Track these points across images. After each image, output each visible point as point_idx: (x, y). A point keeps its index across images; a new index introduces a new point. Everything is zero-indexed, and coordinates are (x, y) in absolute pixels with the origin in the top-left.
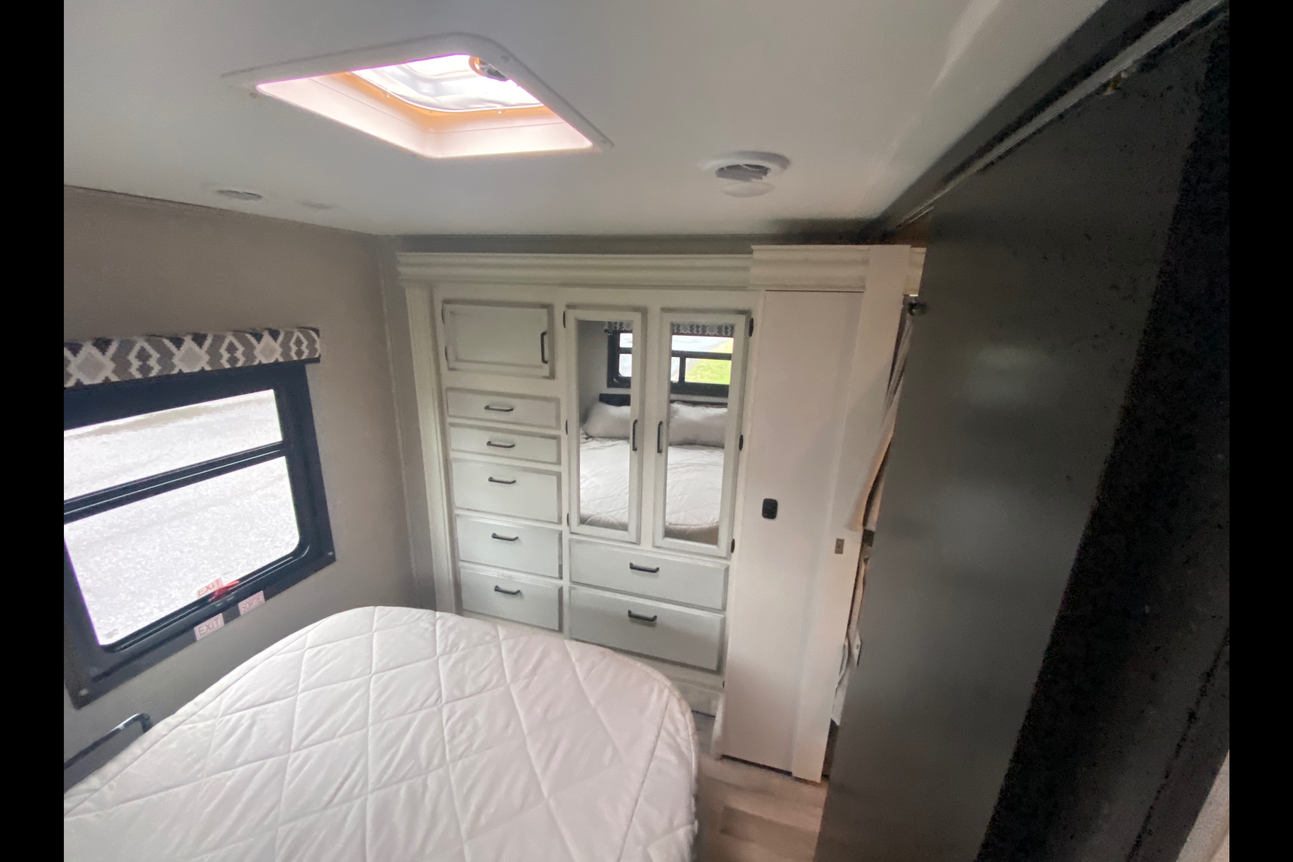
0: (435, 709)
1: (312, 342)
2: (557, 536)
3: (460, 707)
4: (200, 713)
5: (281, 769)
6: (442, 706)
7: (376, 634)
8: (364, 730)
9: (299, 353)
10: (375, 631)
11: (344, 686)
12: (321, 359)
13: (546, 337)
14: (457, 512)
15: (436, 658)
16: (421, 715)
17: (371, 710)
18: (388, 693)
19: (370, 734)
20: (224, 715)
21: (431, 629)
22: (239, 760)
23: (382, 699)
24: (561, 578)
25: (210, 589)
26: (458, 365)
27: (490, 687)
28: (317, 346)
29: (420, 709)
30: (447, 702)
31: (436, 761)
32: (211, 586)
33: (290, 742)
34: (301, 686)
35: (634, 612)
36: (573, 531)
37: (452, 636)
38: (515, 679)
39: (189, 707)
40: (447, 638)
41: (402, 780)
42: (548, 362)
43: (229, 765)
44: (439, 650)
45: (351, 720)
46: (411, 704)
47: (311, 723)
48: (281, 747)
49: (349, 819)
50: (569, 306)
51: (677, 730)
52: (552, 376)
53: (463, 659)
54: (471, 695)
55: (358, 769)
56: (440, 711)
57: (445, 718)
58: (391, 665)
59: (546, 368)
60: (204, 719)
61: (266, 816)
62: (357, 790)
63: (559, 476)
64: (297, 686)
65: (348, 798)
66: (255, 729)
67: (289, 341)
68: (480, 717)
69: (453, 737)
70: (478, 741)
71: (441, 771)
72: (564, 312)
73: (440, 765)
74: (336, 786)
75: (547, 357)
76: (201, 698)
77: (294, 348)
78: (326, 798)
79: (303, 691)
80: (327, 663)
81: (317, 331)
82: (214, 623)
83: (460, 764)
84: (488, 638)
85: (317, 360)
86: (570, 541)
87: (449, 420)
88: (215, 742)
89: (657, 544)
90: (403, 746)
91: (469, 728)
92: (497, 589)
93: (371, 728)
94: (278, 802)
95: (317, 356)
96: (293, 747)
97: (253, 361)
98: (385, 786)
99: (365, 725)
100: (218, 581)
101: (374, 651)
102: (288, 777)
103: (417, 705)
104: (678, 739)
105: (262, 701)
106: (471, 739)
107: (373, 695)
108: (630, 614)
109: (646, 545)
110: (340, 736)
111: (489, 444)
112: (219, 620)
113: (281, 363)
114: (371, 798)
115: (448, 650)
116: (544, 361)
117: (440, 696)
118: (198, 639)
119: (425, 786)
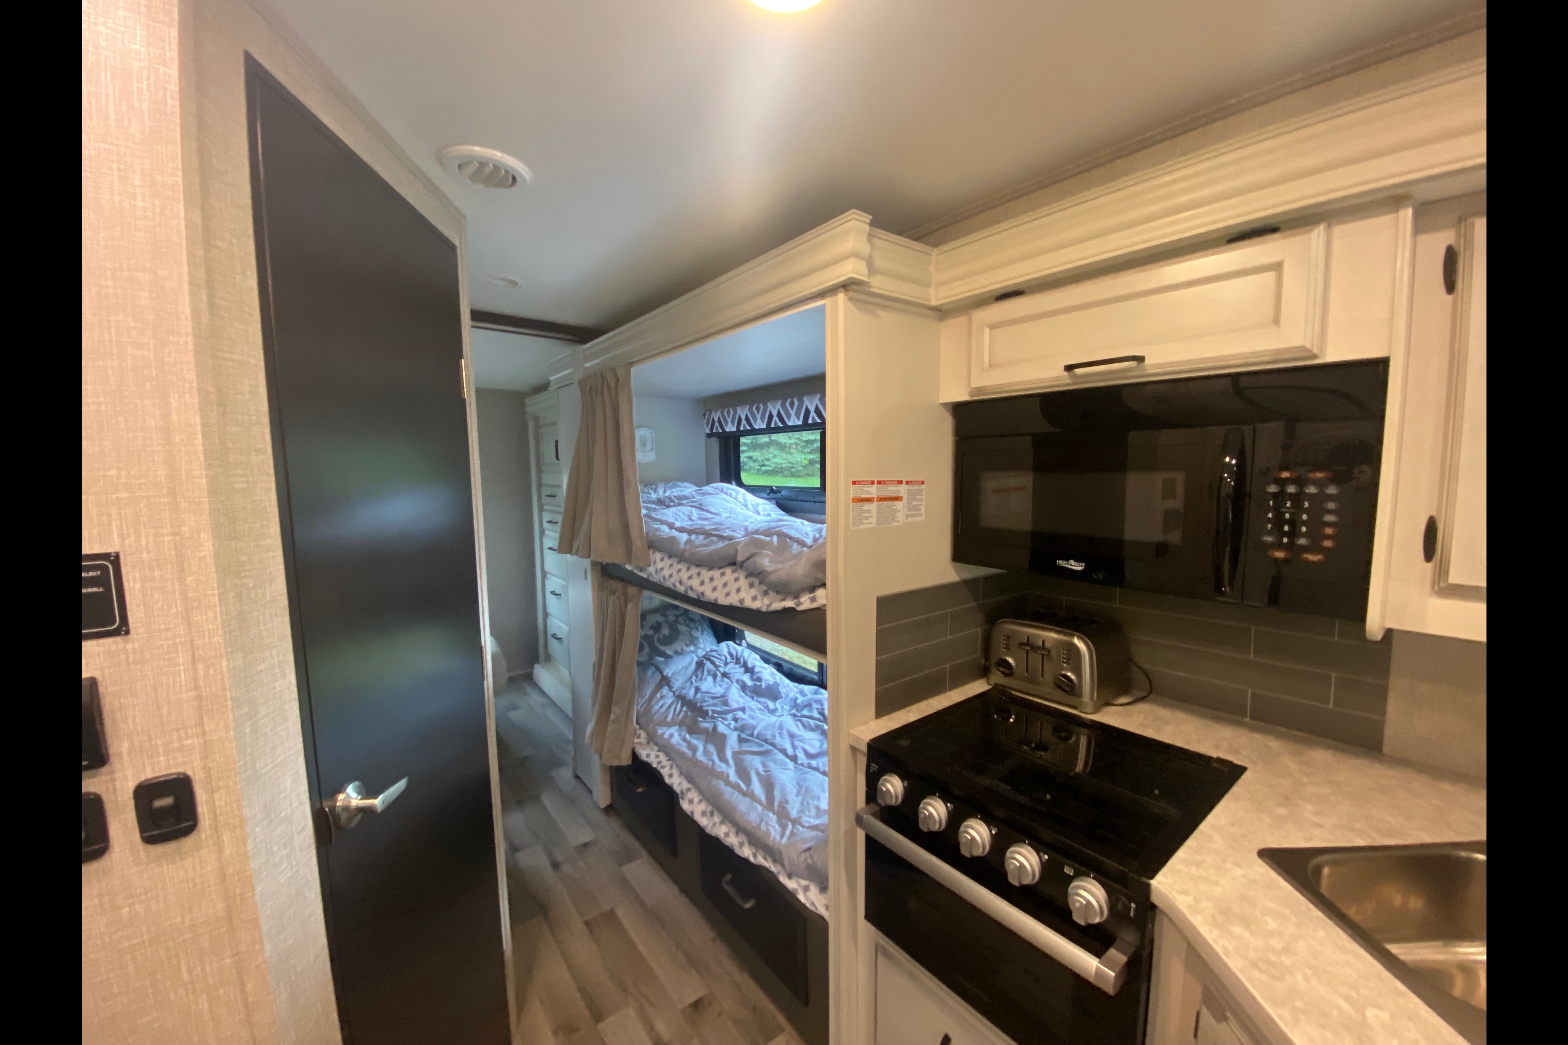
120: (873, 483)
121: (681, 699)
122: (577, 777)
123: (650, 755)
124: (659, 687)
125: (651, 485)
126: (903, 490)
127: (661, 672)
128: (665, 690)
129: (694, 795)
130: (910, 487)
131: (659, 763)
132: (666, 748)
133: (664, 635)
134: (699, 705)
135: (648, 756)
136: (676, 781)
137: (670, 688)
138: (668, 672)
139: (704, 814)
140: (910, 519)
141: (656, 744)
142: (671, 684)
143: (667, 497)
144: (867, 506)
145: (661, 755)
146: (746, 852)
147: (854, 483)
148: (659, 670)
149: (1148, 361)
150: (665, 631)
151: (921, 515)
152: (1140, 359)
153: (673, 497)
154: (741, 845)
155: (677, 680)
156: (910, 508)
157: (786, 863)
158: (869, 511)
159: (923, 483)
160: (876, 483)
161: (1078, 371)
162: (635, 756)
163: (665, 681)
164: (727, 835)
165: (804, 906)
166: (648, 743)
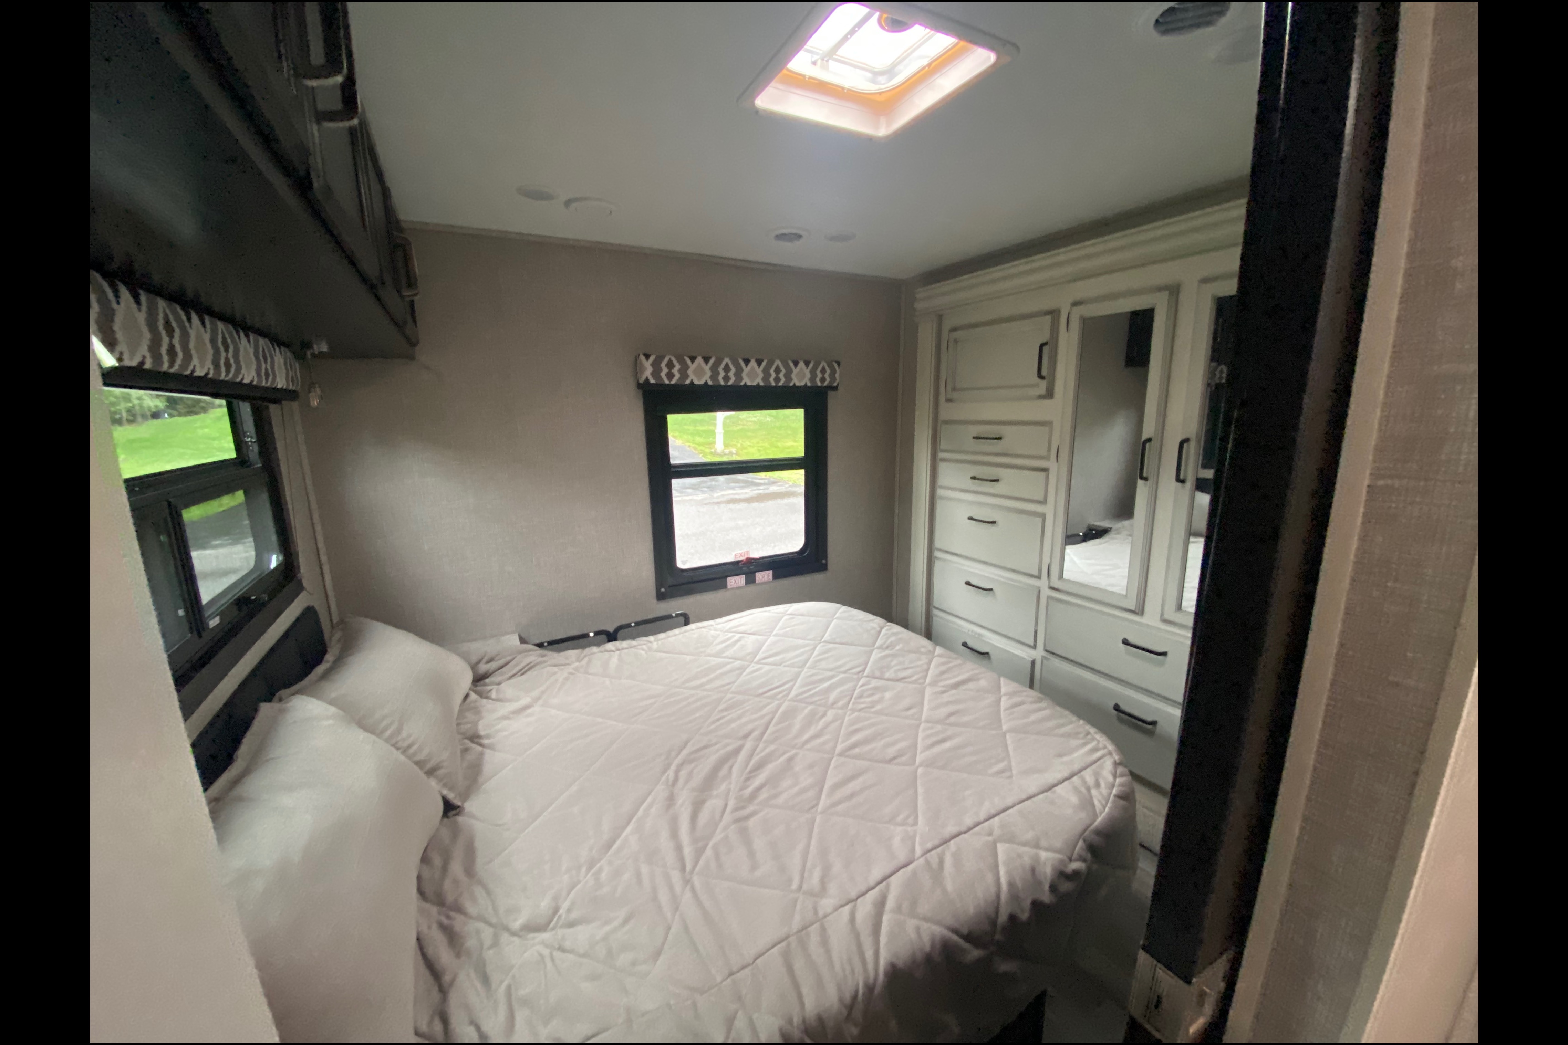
0: (856, 676)
1: (833, 372)
2: (1036, 593)
3: (874, 683)
4: (715, 626)
5: (742, 669)
6: (862, 677)
7: (835, 621)
8: (801, 670)
9: (823, 380)
10: (836, 619)
11: (801, 642)
12: (839, 387)
13: (1046, 349)
14: (937, 554)
15: (872, 648)
16: (842, 676)
17: (811, 660)
18: (826, 655)
19: (803, 673)
20: (725, 632)
21: (878, 629)
22: (724, 655)
23: (821, 657)
24: (1035, 647)
25: (742, 556)
26: (955, 395)
27: (909, 680)
28: (837, 375)
29: (845, 672)
30: (867, 676)
31: (840, 704)
32: (743, 554)
33: (755, 657)
34: (774, 633)
35: (1124, 707)
36: (1052, 585)
37: (893, 639)
38: (934, 683)
39: (711, 622)
40: (888, 638)
41: (812, 703)
42: (1046, 377)
43: (717, 655)
44: (877, 644)
45: (796, 660)
46: (840, 666)
47: (771, 652)
48: (748, 657)
49: (768, 708)
50: (1075, 304)
51: (1097, 785)
52: (1050, 394)
53: (894, 656)
54: (888, 680)
55: (787, 686)
56: (859, 679)
57: (860, 684)
58: (838, 640)
59: (1043, 384)
60: (716, 630)
61: (724, 686)
62: (780, 696)
63: (1043, 516)
64: (772, 632)
65: (773, 697)
66: (739, 644)
67: (817, 369)
68: (888, 695)
69: (860, 697)
70: (878, 707)
71: (840, 711)
72: (1069, 313)
73: (842, 708)
74: (770, 687)
75: (1044, 372)
76: (718, 620)
77: (819, 375)
78: (761, 691)
79: (774, 636)
80: (795, 625)
81: (839, 363)
82: (739, 580)
83: (856, 714)
84: (923, 650)
85: (835, 388)
86: (1049, 598)
87: (941, 455)
88: (716, 642)
89: (1166, 616)
90: (821, 687)
91: (876, 697)
92: (965, 645)
93: (805, 670)
94: (734, 682)
95: (835, 384)
96: (755, 660)
97: (790, 382)
98: (797, 701)
99: (803, 666)
100: (747, 552)
101: (829, 630)
102: (745, 673)
103: (842, 669)
104: (1094, 792)
105: (749, 632)
106: (873, 704)
107: (816, 653)
108: (1117, 708)
109: (1151, 618)
110: (785, 666)
111: (973, 478)
112: (742, 579)
113: (809, 387)
114: (786, 704)
115: (885, 646)
116: (1040, 376)
117: (864, 670)
118: (728, 587)
119: (824, 715)
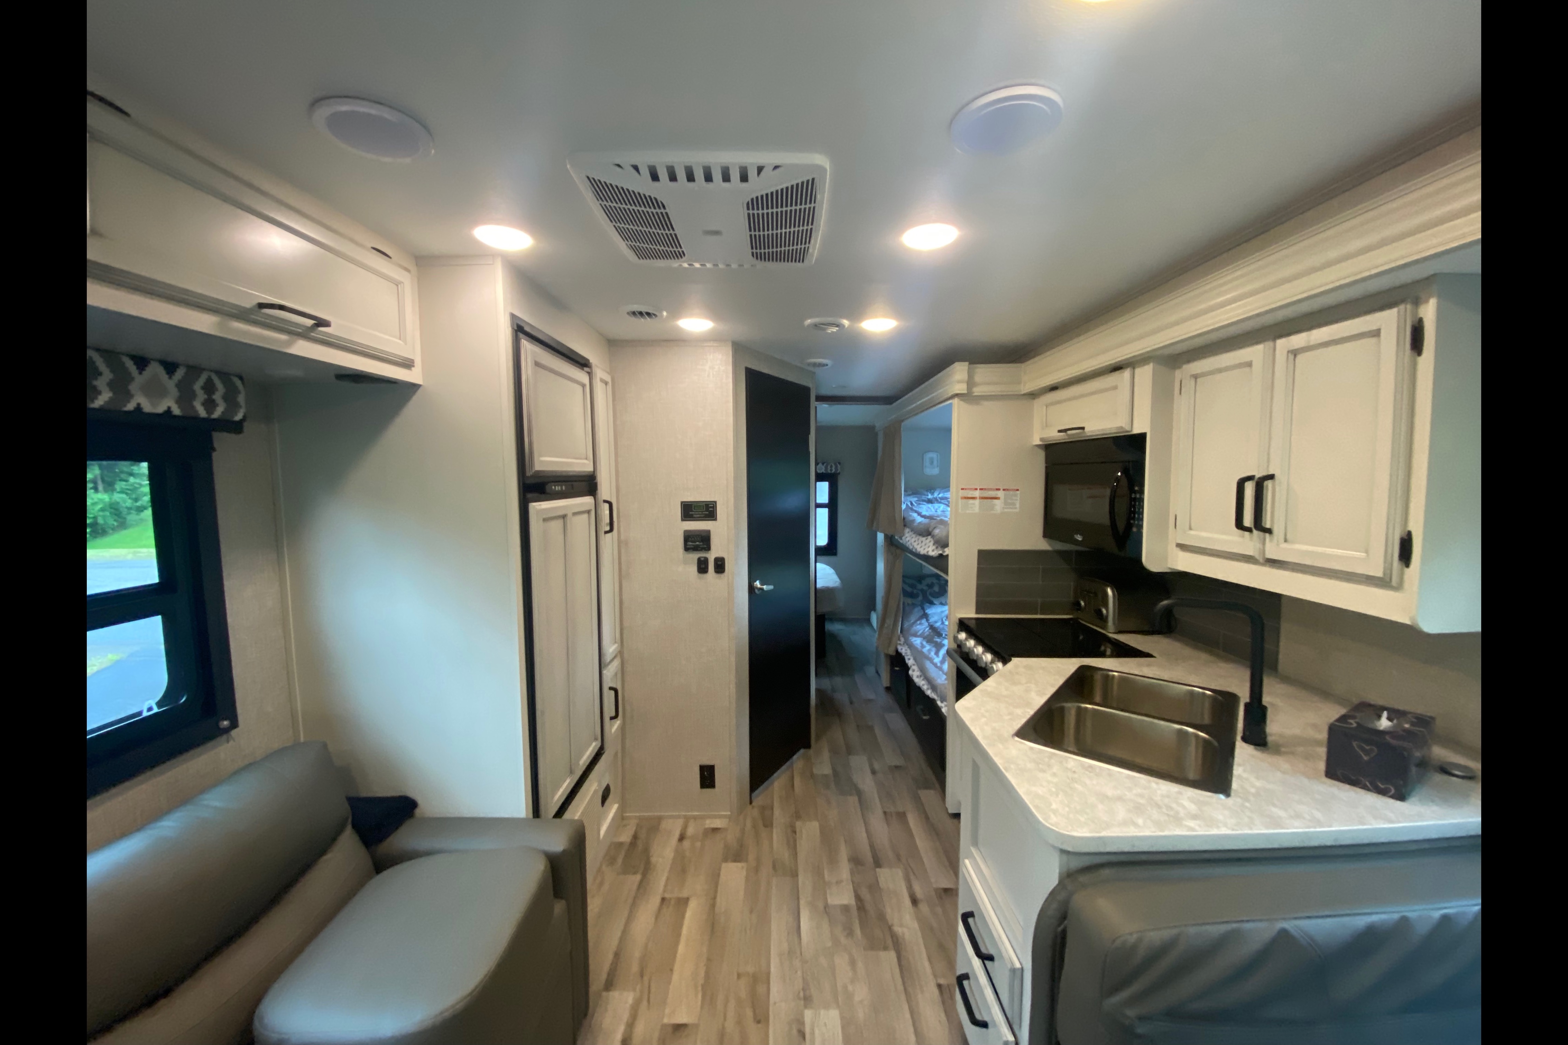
81: (839, 463)
120: (976, 489)
121: (932, 627)
122: (877, 672)
123: (904, 650)
124: (921, 618)
125: (931, 490)
126: (1000, 494)
127: (924, 611)
128: (924, 621)
129: (915, 667)
130: (1007, 492)
131: (906, 653)
132: (911, 646)
133: (934, 591)
134: (939, 630)
135: (902, 649)
136: (910, 662)
137: (927, 620)
138: (929, 611)
139: (918, 677)
140: (1006, 510)
141: (907, 645)
142: (929, 618)
143: (934, 498)
144: (971, 501)
145: (908, 649)
146: (929, 693)
147: (962, 489)
148: (923, 609)
149: (1086, 430)
150: (936, 589)
151: (1016, 508)
152: (1083, 428)
153: (938, 498)
154: (928, 689)
155: (933, 617)
156: (1006, 503)
157: (938, 691)
158: (974, 504)
159: (1018, 490)
160: (978, 489)
161: (1069, 432)
162: (897, 651)
163: (925, 616)
164: (923, 685)
165: (943, 713)
166: (904, 644)
